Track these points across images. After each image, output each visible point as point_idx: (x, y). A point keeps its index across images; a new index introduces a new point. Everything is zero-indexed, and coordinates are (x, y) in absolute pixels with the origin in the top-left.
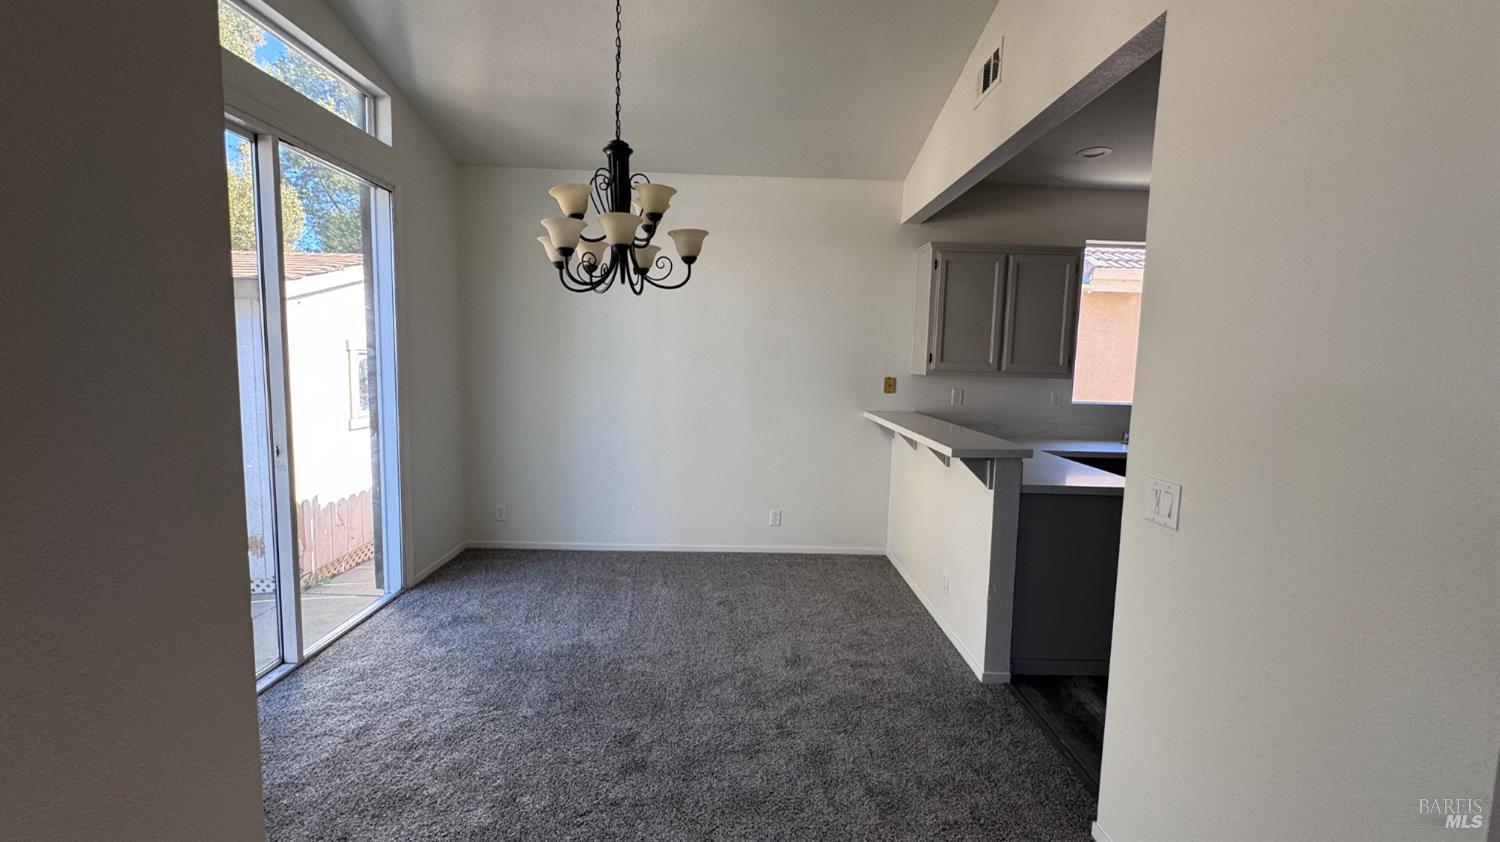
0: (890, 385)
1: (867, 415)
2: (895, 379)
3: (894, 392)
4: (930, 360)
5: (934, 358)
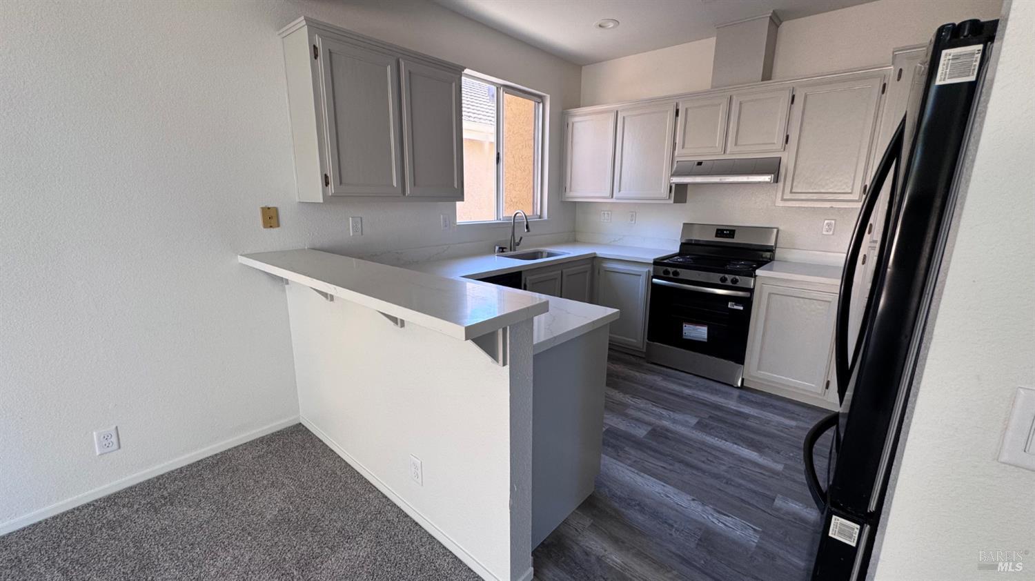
0: (271, 217)
1: (243, 260)
2: (276, 209)
3: (278, 226)
4: (327, 184)
5: (331, 180)
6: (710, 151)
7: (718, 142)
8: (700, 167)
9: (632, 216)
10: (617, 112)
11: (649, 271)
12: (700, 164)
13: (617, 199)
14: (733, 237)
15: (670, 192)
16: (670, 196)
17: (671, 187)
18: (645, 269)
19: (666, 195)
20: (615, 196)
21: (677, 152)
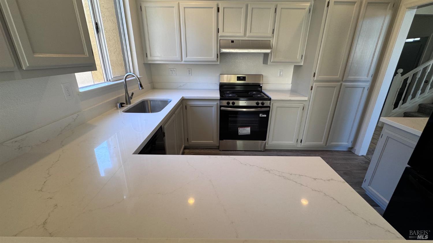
6: (238, 35)
7: (242, 30)
8: (233, 44)
10: (179, 4)
11: (217, 104)
12: (232, 42)
13: (185, 62)
14: (245, 80)
15: (217, 58)
16: (218, 60)
17: (218, 54)
18: (215, 103)
19: (215, 59)
20: (184, 60)
21: (220, 34)
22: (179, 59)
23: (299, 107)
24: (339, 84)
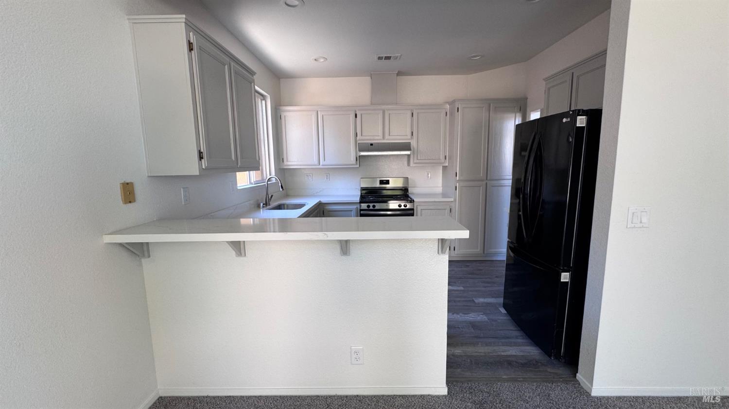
0: (130, 193)
2: (132, 184)
3: (134, 200)
4: (200, 157)
5: (205, 155)
6: (377, 138)
7: (380, 133)
8: (372, 147)
9: (327, 176)
10: (317, 111)
11: (357, 208)
12: (372, 145)
13: (323, 165)
14: (389, 184)
15: (357, 160)
16: (357, 163)
17: (357, 158)
18: (355, 207)
19: (354, 162)
20: (321, 164)
21: (358, 138)
22: (317, 163)
23: (445, 209)
24: (484, 183)
